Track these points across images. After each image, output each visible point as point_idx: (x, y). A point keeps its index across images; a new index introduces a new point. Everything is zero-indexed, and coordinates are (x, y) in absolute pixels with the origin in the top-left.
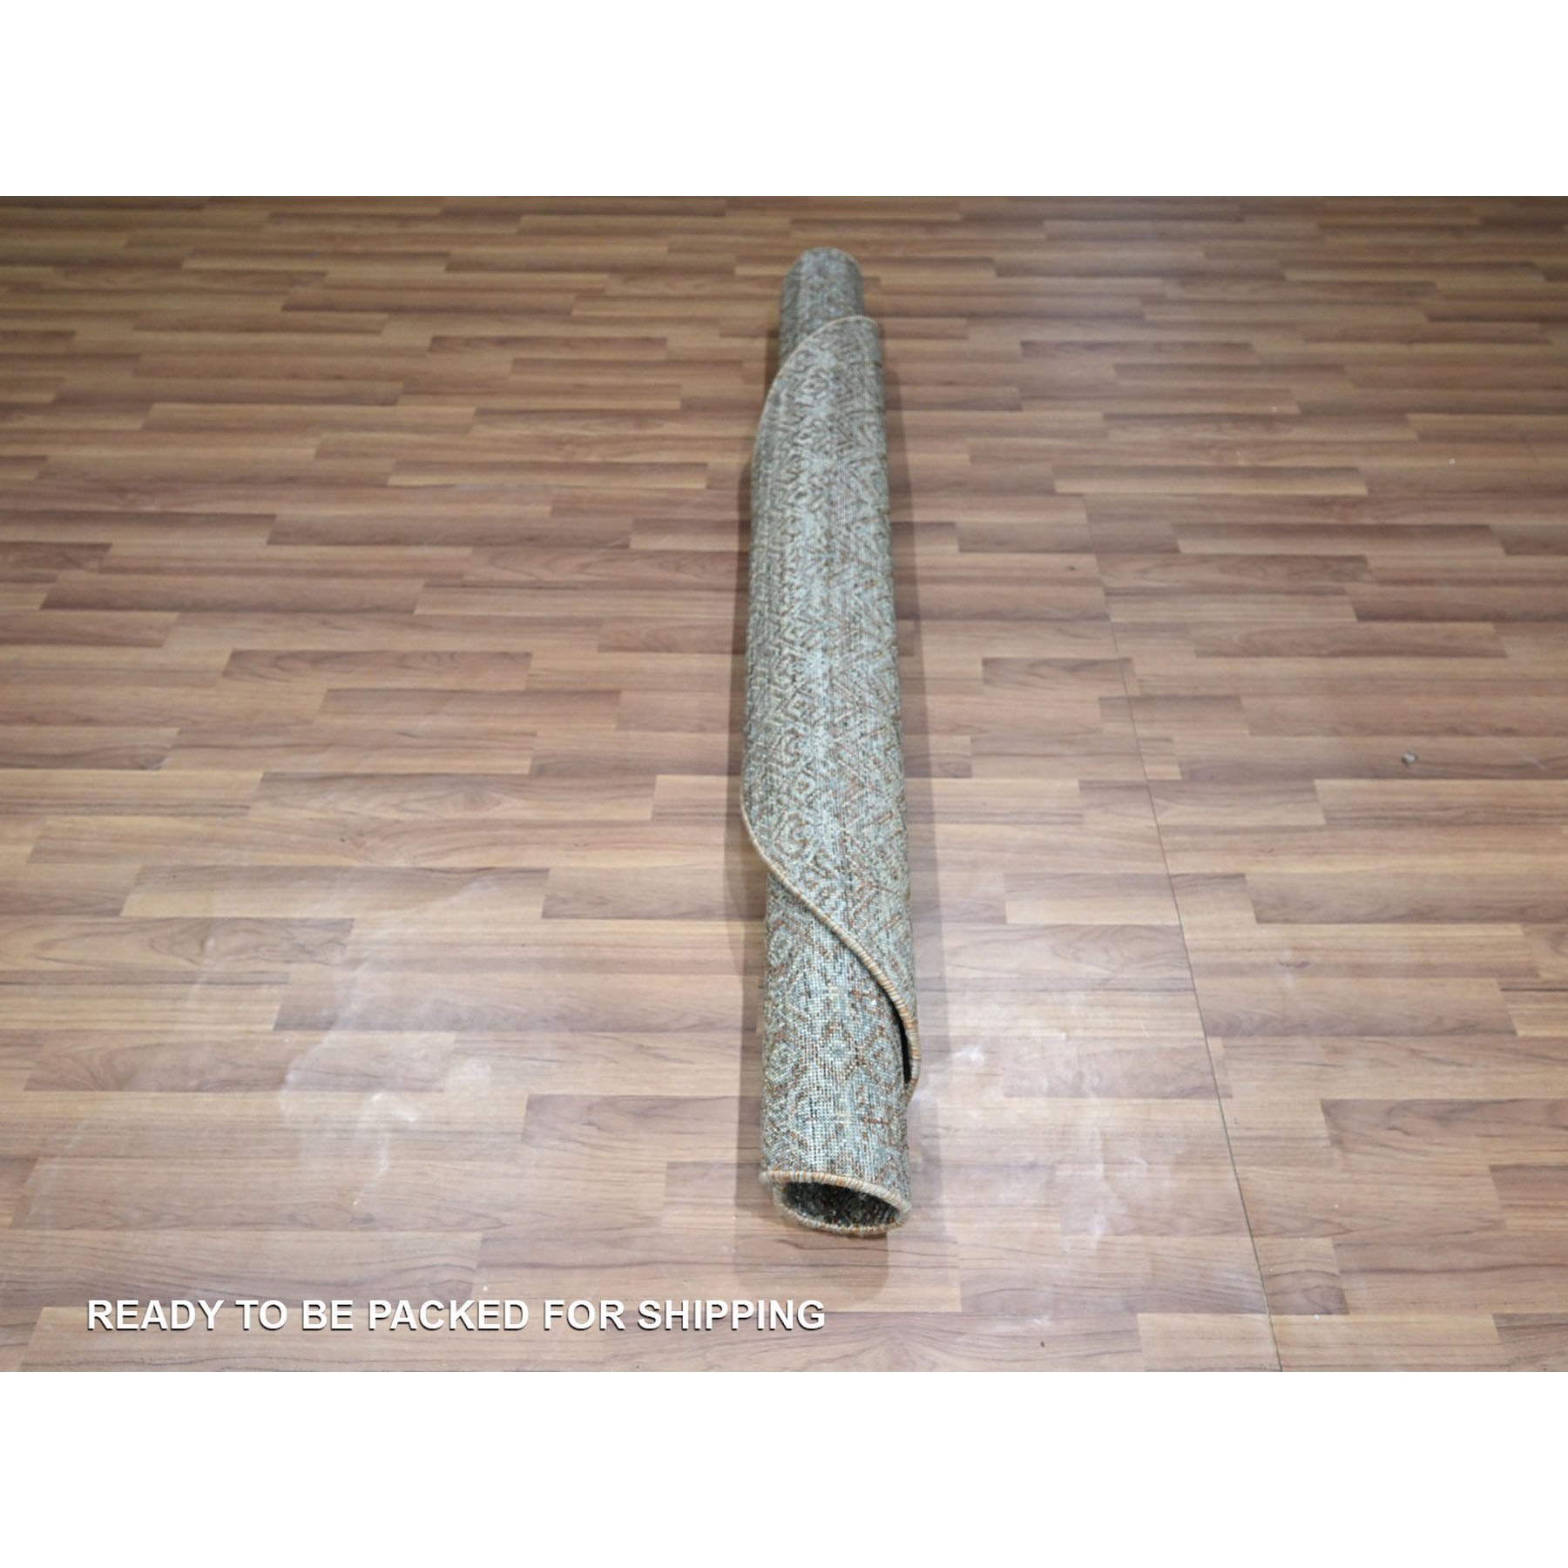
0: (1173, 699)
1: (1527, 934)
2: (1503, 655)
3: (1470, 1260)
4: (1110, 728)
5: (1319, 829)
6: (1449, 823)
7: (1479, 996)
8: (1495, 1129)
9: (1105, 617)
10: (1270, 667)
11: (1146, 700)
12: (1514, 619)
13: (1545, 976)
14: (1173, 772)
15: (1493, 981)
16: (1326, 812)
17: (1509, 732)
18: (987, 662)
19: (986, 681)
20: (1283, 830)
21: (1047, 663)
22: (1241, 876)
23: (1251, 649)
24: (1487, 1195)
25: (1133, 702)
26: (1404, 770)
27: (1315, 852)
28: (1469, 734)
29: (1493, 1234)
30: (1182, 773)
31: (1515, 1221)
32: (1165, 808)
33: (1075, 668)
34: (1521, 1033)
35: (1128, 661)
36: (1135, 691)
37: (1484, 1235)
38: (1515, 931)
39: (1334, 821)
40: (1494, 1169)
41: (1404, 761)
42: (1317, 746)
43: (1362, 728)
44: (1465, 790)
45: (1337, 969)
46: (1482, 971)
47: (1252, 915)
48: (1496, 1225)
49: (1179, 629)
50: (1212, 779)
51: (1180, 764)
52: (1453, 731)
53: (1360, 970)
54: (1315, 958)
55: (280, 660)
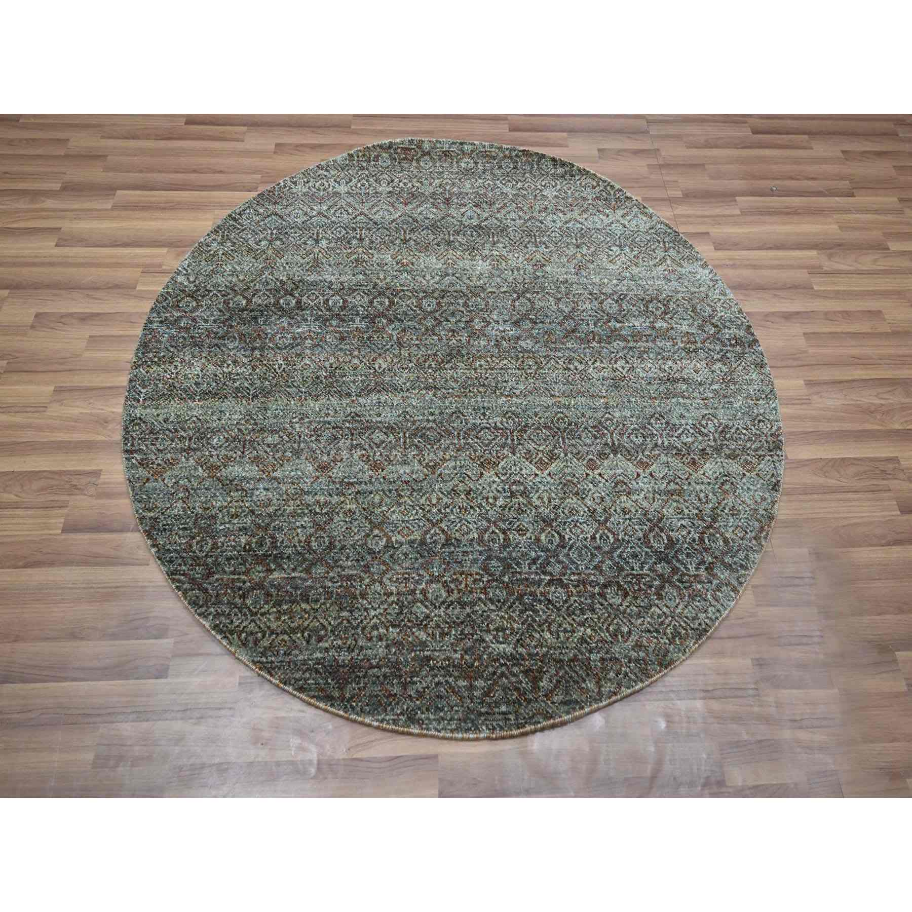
0: (676, 165)
1: (818, 254)
2: (811, 148)
3: (795, 363)
4: (653, 177)
5: (738, 215)
6: (788, 214)
7: (801, 276)
8: (806, 321)
9: (648, 132)
10: (715, 152)
11: (667, 166)
12: (816, 134)
13: (825, 268)
14: (679, 194)
15: (806, 270)
16: (741, 210)
17: (813, 179)
18: (599, 150)
19: (600, 157)
20: (724, 216)
21: (625, 150)
22: (708, 233)
23: (708, 145)
24: (802, 342)
25: (661, 166)
26: (771, 193)
27: (736, 224)
28: (798, 179)
29: (804, 355)
30: (683, 194)
31: (811, 351)
32: (677, 208)
33: (636, 152)
34: (816, 288)
35: (658, 150)
36: (661, 162)
37: (800, 355)
38: (814, 253)
39: (744, 213)
40: (804, 334)
41: (772, 190)
42: (738, 184)
43: (754, 177)
44: (796, 201)
45: (747, 266)
46: (800, 267)
47: (713, 247)
48: (806, 352)
49: (678, 137)
50: (695, 197)
51: (682, 191)
52: (791, 178)
53: (754, 267)
54: (738, 263)
55: (298, 147)
